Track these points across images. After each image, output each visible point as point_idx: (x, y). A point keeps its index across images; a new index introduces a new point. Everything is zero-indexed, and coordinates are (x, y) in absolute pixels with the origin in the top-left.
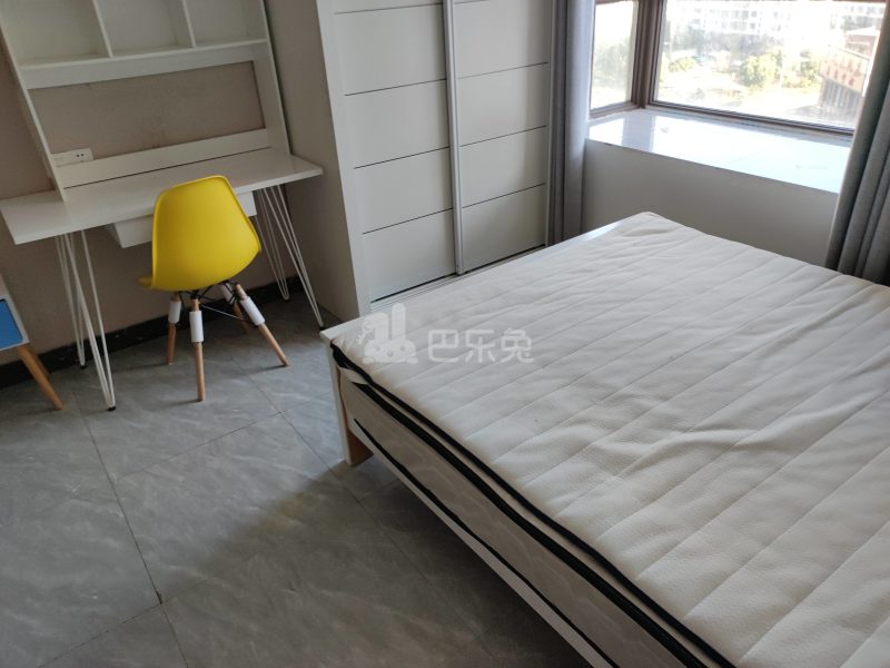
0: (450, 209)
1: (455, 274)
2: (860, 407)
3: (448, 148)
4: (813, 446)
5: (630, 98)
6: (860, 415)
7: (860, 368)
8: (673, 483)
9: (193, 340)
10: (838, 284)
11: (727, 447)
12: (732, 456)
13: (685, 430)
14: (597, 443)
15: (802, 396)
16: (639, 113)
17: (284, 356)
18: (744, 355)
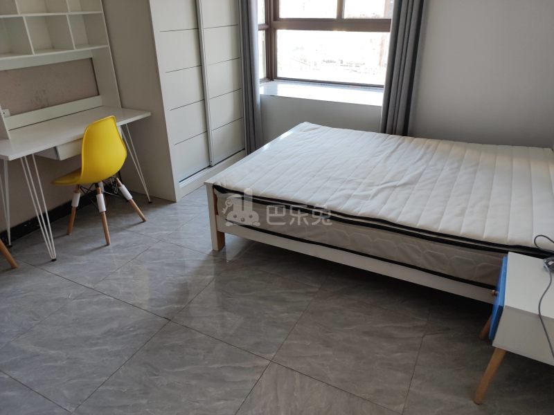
0: (206, 132)
1: (210, 166)
2: (424, 170)
3: (204, 100)
4: (420, 181)
5: (265, 76)
6: (425, 172)
7: (416, 159)
8: (387, 198)
9: (100, 211)
10: (391, 138)
11: (395, 187)
12: (398, 189)
13: (378, 185)
14: (354, 194)
15: (405, 170)
16: (271, 83)
17: (144, 216)
18: (379, 162)
